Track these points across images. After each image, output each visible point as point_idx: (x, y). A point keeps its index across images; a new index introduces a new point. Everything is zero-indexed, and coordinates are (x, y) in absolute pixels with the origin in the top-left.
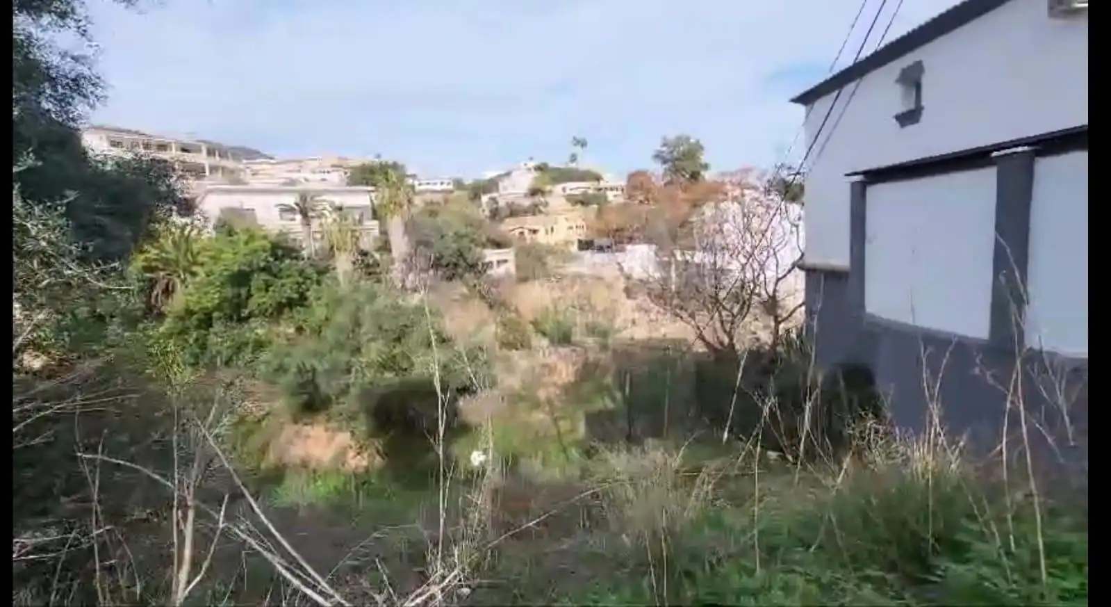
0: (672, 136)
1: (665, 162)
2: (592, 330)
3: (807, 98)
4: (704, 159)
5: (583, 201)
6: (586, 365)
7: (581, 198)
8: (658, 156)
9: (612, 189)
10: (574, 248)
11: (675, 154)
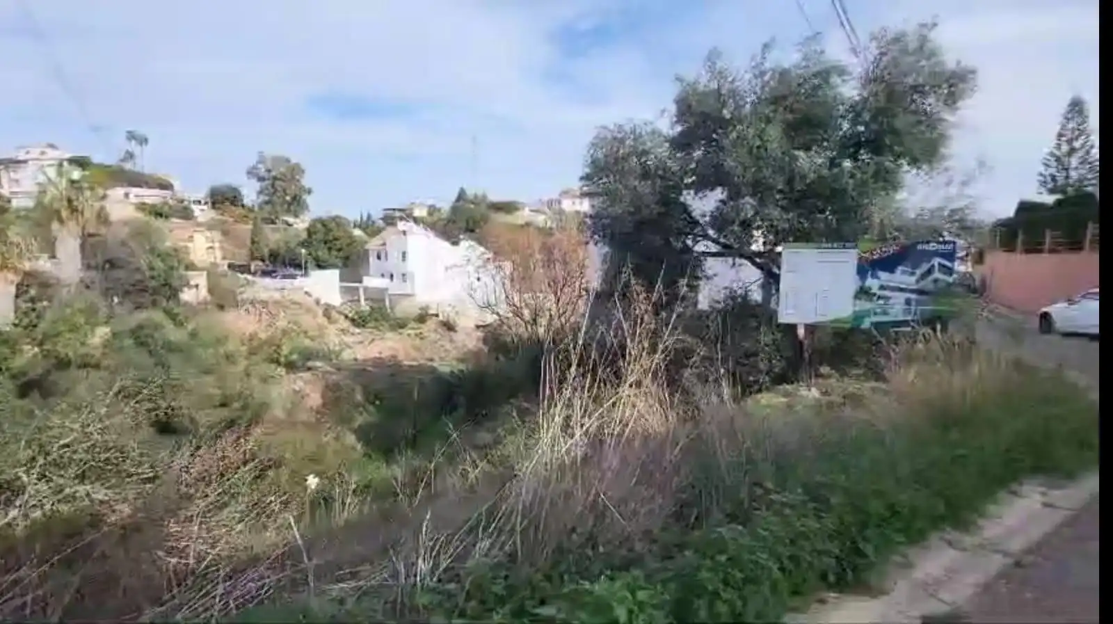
0: (270, 153)
1: (261, 179)
4: (306, 182)
9: (193, 202)
11: (273, 173)
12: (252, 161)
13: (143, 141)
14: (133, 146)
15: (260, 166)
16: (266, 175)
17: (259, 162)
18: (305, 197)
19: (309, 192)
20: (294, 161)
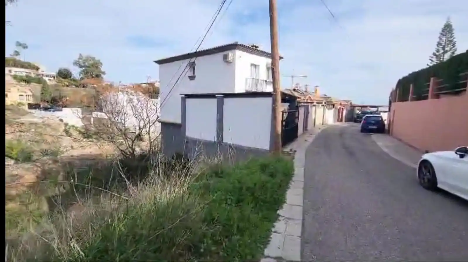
0: (85, 55)
1: (81, 67)
2: (45, 153)
3: (160, 62)
4: (103, 69)
5: (27, 80)
6: (44, 172)
7: (25, 78)
8: (76, 63)
9: (47, 76)
10: (26, 108)
11: (86, 64)
12: (76, 58)
13: (25, 47)
14: (20, 49)
15: (80, 60)
16: (83, 65)
17: (79, 59)
18: (102, 75)
19: (104, 73)
20: (97, 59)
